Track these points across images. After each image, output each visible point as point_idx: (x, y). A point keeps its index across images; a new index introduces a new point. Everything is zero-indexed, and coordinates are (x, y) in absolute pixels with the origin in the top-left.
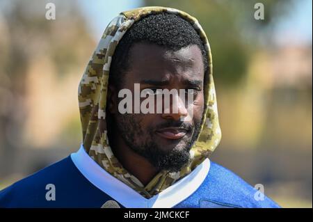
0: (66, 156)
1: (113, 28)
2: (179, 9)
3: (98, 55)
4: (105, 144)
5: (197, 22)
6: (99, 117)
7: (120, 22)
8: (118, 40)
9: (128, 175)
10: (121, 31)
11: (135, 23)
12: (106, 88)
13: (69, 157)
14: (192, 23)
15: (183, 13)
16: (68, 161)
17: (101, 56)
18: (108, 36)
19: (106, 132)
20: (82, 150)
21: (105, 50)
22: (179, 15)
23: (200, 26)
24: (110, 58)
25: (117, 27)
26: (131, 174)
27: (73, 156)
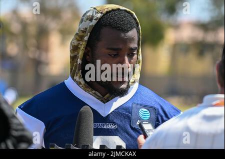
0: (62, 82)
1: (91, 16)
2: (126, 7)
3: (82, 31)
4: (80, 77)
5: (134, 14)
6: (78, 63)
7: (94, 14)
8: (94, 25)
9: (94, 92)
10: (96, 20)
11: (103, 15)
12: (84, 49)
13: (64, 82)
14: (132, 15)
15: (128, 10)
16: (63, 84)
17: (83, 32)
18: (88, 21)
19: (81, 71)
20: (70, 78)
21: (86, 29)
22: (125, 11)
23: (136, 17)
24: (89, 34)
25: (93, 17)
26: (96, 90)
27: (66, 82)
